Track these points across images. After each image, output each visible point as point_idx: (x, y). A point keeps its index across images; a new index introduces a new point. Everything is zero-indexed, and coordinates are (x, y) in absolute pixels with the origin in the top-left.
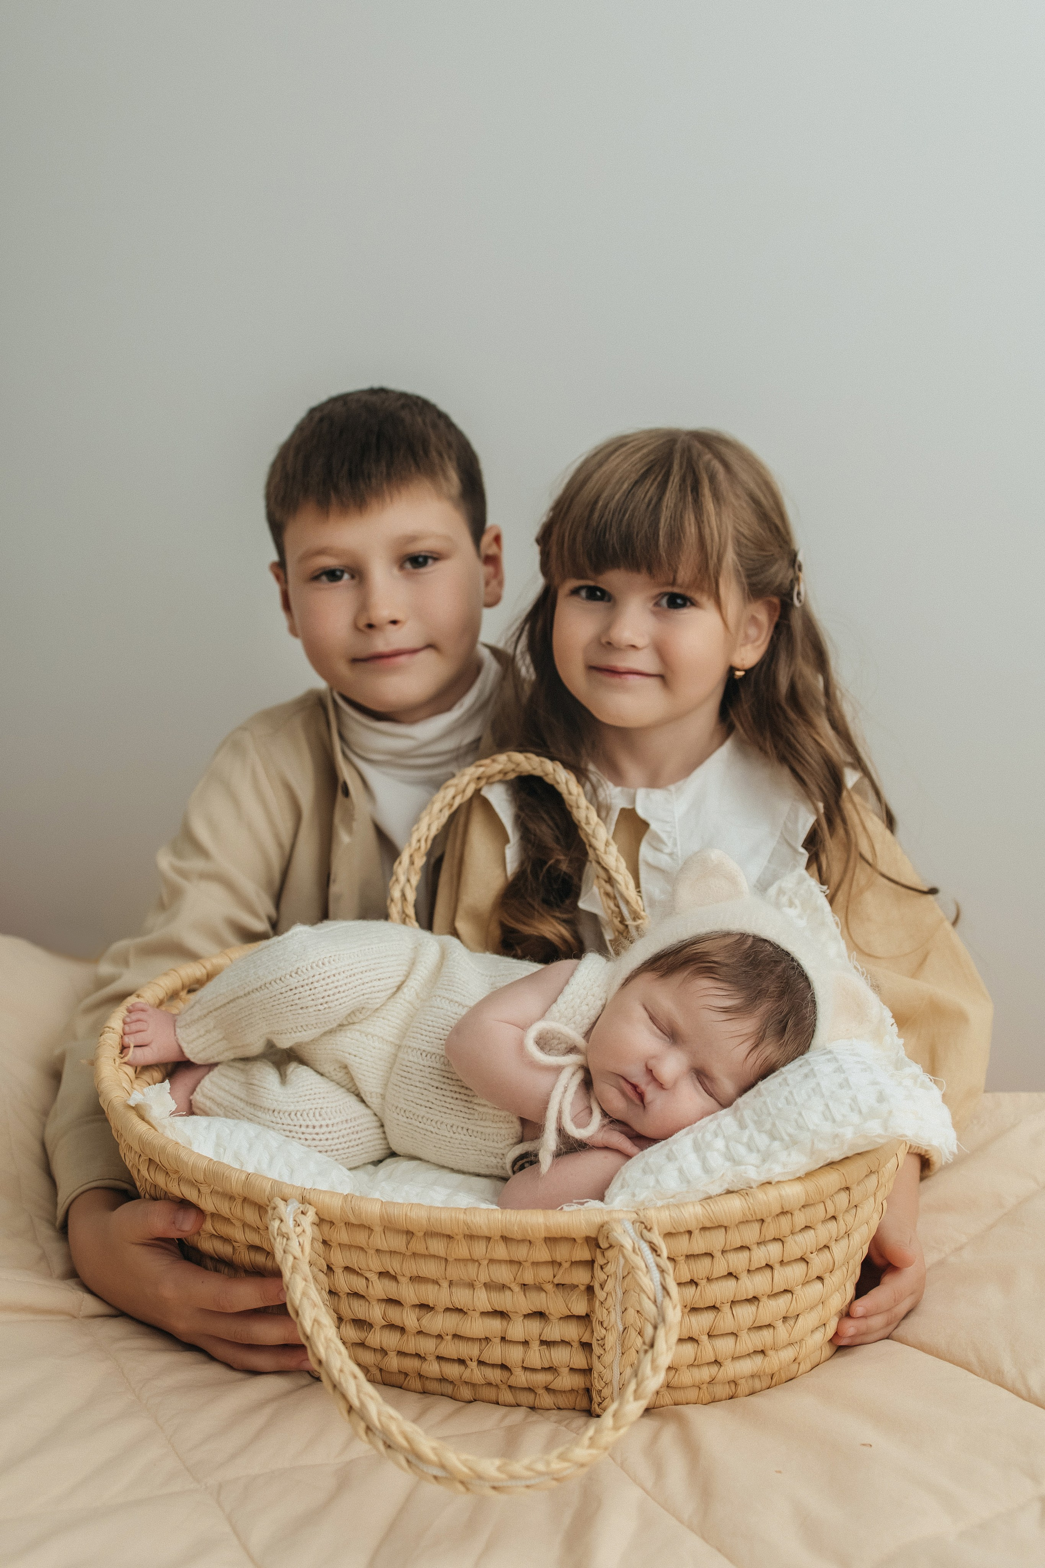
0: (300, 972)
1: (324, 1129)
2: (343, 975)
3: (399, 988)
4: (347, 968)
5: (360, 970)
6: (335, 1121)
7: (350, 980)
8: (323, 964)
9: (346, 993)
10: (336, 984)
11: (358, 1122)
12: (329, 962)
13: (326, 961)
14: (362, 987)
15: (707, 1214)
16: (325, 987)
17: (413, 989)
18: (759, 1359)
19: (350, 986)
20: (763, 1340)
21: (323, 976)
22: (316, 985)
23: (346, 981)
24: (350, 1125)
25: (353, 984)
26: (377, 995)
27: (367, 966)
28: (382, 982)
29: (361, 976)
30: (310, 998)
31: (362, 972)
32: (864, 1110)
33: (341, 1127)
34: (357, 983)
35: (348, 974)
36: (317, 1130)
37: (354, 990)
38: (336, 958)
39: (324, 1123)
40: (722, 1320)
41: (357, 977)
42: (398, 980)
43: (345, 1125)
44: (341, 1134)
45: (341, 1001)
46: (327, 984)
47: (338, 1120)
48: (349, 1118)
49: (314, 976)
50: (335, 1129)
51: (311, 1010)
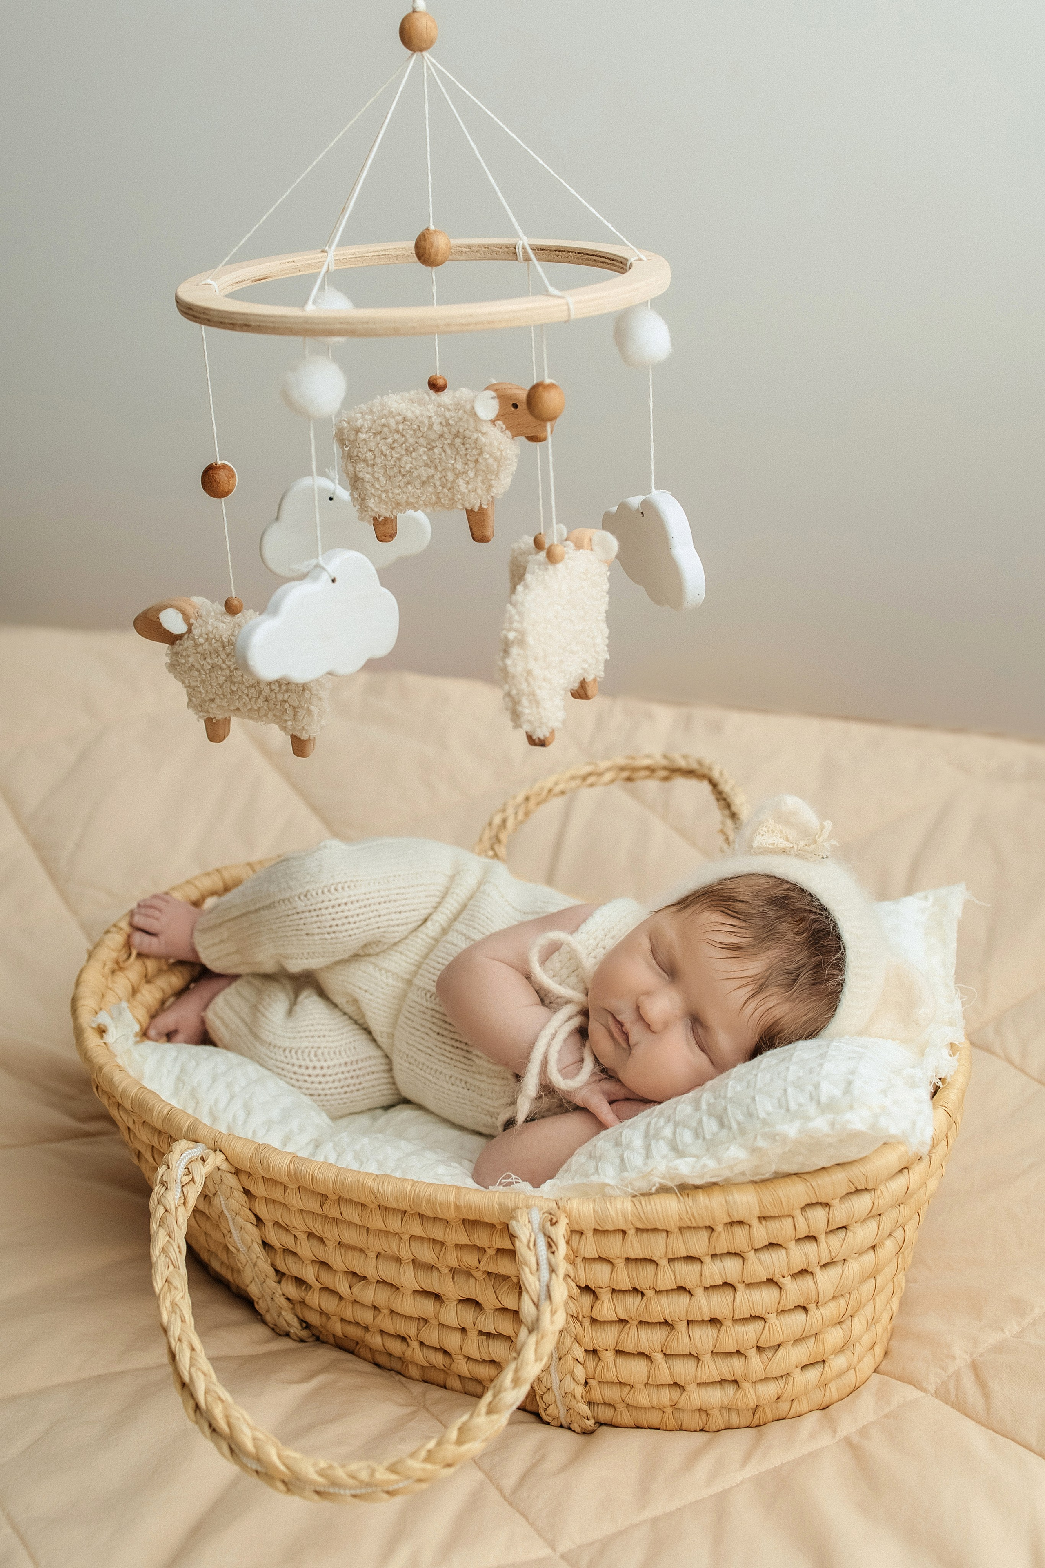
0: (309, 896)
1: (318, 1071)
2: (357, 905)
3: (425, 920)
4: (362, 897)
5: (378, 900)
6: (331, 1063)
7: (364, 910)
8: (336, 890)
9: (357, 925)
10: (346, 914)
11: (360, 1065)
12: (343, 888)
13: (339, 887)
14: (378, 919)
15: (637, 1214)
16: (334, 916)
17: (437, 924)
18: (731, 1390)
19: (361, 917)
20: (731, 1369)
21: (332, 903)
22: (323, 911)
23: (358, 911)
24: (349, 1067)
25: (367, 916)
26: (398, 928)
27: (388, 896)
28: (403, 915)
29: (377, 907)
30: (315, 925)
31: (379, 903)
32: (824, 1099)
33: (337, 1070)
34: (371, 914)
35: (362, 904)
36: (310, 1071)
37: (368, 922)
38: (352, 885)
39: (318, 1064)
40: (676, 1339)
41: (372, 908)
42: (424, 913)
43: (343, 1069)
44: (336, 1077)
45: (351, 932)
46: (337, 913)
47: (335, 1062)
48: (349, 1060)
49: (323, 902)
50: (330, 1072)
51: (316, 937)
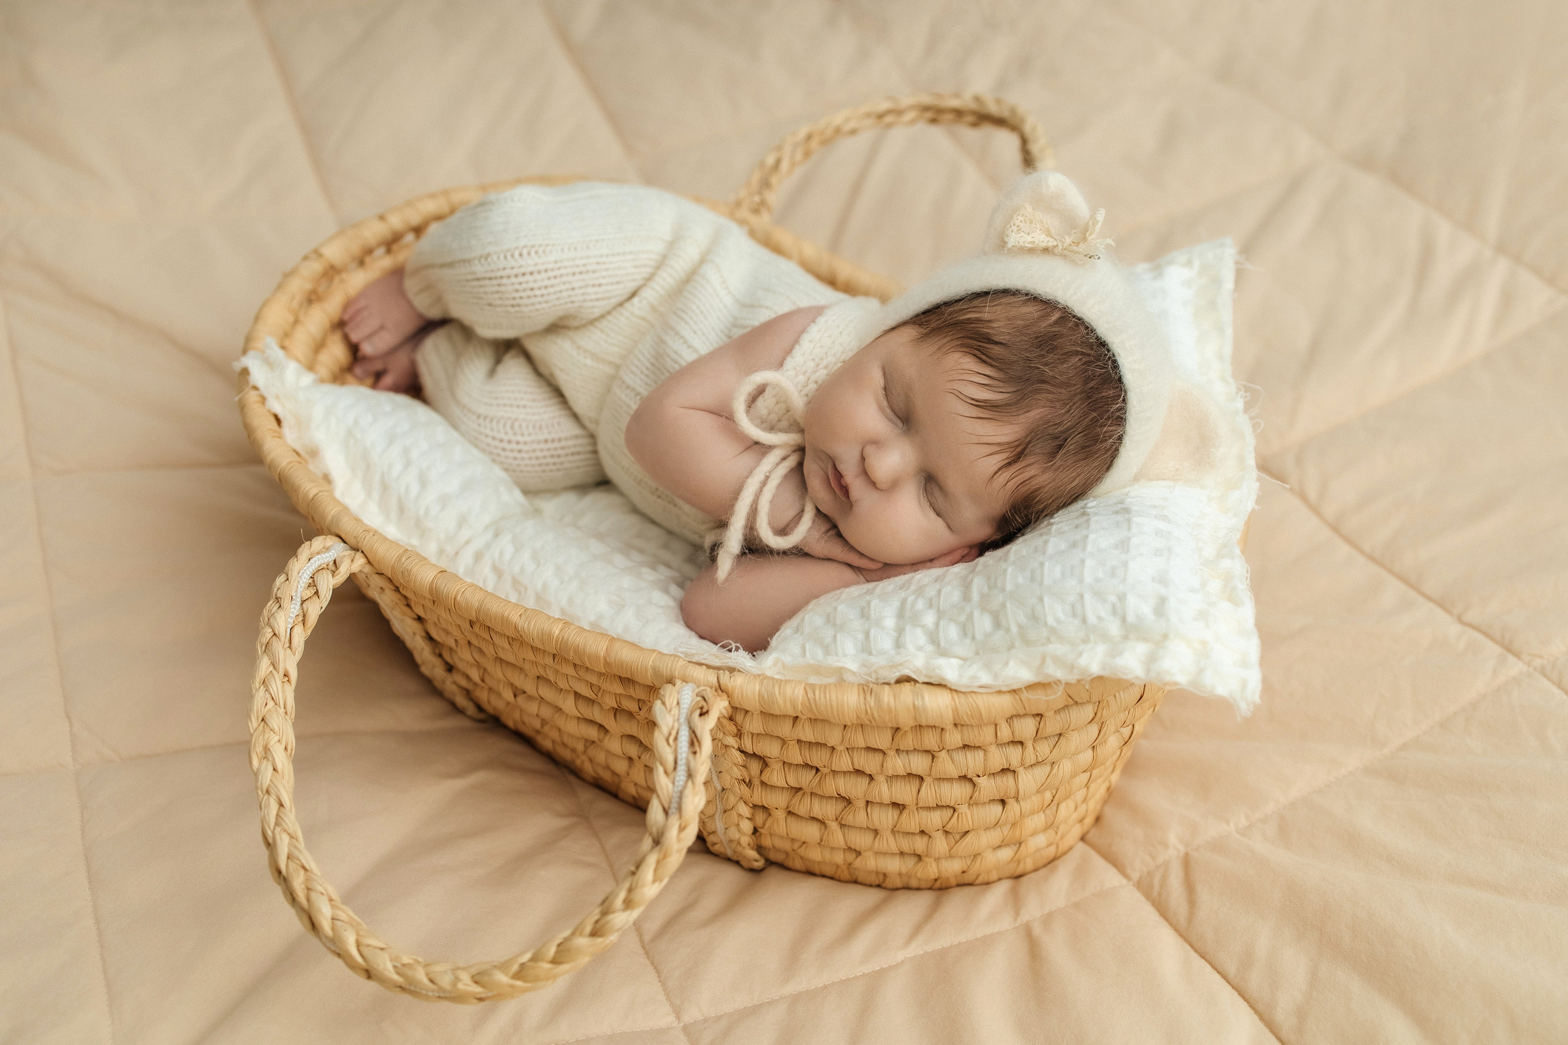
1: (514, 446)
2: (544, 275)
3: (634, 294)
4: (551, 266)
5: (571, 271)
6: (527, 438)
7: (553, 281)
9: (545, 299)
10: (531, 285)
11: (563, 443)
14: (570, 293)
16: (517, 287)
19: (551, 290)
21: (515, 271)
22: (504, 281)
23: (547, 283)
24: (550, 445)
25: (558, 289)
26: (596, 303)
27: (584, 265)
28: (604, 288)
29: (570, 278)
30: (496, 296)
31: (574, 274)
33: (535, 446)
34: (562, 287)
35: (550, 274)
36: (505, 445)
37: (558, 295)
39: (514, 439)
41: (565, 279)
42: (631, 286)
43: (543, 446)
44: (534, 455)
45: (538, 307)
46: (520, 283)
47: (533, 437)
48: (550, 437)
49: (504, 269)
50: (525, 448)
